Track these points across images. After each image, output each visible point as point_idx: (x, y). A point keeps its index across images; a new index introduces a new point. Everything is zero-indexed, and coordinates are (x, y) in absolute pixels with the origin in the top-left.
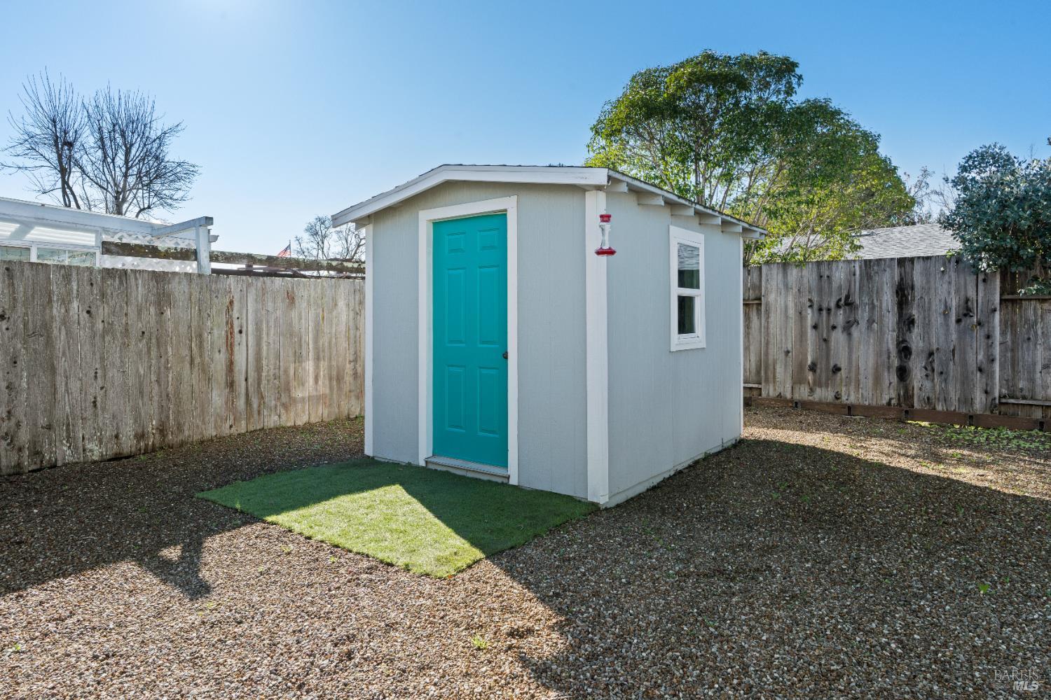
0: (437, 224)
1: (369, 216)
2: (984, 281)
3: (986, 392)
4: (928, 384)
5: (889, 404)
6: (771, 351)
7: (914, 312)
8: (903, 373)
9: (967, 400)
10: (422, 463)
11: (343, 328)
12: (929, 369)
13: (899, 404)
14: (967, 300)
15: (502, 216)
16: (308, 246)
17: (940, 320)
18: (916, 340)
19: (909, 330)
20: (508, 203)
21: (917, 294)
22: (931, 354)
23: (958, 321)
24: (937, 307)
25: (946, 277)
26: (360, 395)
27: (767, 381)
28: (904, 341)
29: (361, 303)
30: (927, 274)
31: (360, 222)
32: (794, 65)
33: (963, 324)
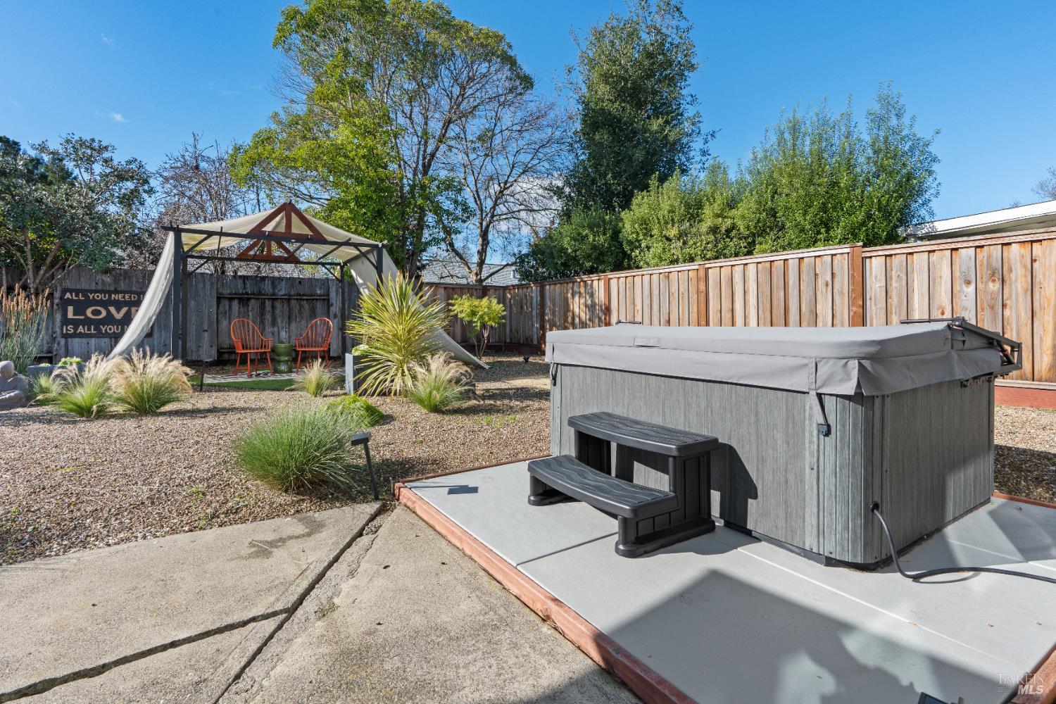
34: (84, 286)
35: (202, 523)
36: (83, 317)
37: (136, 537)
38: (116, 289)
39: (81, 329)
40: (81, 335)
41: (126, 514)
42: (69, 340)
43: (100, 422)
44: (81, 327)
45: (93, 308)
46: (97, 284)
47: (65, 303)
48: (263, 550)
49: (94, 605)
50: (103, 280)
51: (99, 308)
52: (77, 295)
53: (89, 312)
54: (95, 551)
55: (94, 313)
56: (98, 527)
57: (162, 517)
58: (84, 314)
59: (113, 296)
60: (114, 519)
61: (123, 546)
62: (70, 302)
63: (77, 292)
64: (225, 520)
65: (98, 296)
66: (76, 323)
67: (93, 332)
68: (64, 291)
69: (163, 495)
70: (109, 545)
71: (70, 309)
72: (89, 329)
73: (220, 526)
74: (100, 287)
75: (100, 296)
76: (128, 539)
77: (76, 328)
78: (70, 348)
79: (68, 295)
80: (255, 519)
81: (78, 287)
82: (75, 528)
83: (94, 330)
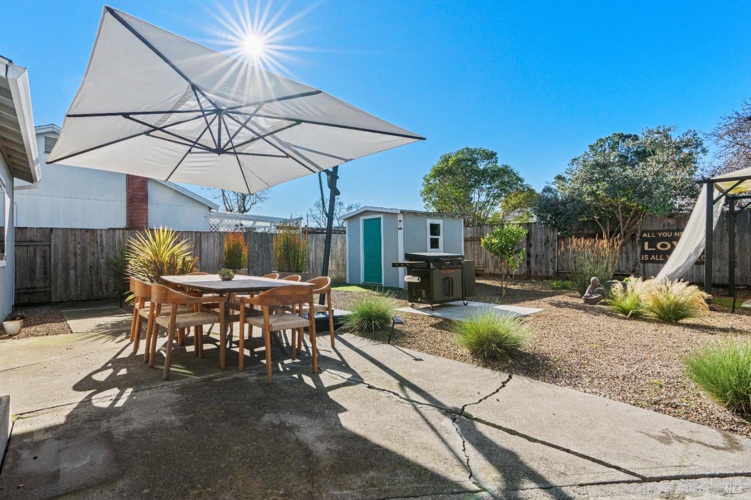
0: (365, 220)
1: (347, 218)
2: (553, 231)
3: (553, 269)
4: (536, 267)
5: (524, 274)
6: (487, 257)
7: (532, 242)
8: (528, 263)
9: (547, 272)
10: (362, 284)
11: (339, 250)
12: (536, 261)
13: (527, 274)
14: (548, 237)
15: (380, 218)
16: (316, 213)
17: (539, 244)
18: (532, 251)
19: (530, 248)
20: (382, 216)
21: (533, 236)
22: (537, 256)
23: (545, 244)
24: (539, 239)
25: (541, 230)
26: (345, 272)
27: (486, 267)
28: (529, 252)
29: (345, 241)
30: (536, 228)
31: (345, 220)
32: (495, 154)
33: (546, 245)
34: (656, 228)
35: (645, 403)
36: (654, 249)
37: (600, 394)
38: (678, 228)
39: (653, 257)
40: (654, 262)
41: (605, 379)
42: (646, 264)
43: (633, 322)
44: (653, 256)
45: (661, 243)
46: (664, 226)
47: (643, 240)
48: (666, 439)
49: (554, 414)
50: (668, 223)
51: (666, 243)
52: (651, 235)
53: (658, 246)
54: (578, 392)
55: (662, 246)
56: (587, 381)
57: (623, 389)
58: (655, 247)
59: (676, 233)
60: (597, 380)
61: (591, 395)
62: (646, 239)
63: (651, 232)
64: (663, 409)
65: (665, 235)
66: (650, 253)
67: (661, 259)
68: (642, 233)
69: (633, 377)
70: (586, 392)
71: (646, 244)
72: (659, 258)
73: (655, 410)
74: (666, 228)
75: (666, 235)
76: (596, 393)
77: (650, 257)
78: (646, 270)
79: (645, 235)
80: (686, 418)
81: (652, 229)
82: (577, 377)
83: (662, 258)
